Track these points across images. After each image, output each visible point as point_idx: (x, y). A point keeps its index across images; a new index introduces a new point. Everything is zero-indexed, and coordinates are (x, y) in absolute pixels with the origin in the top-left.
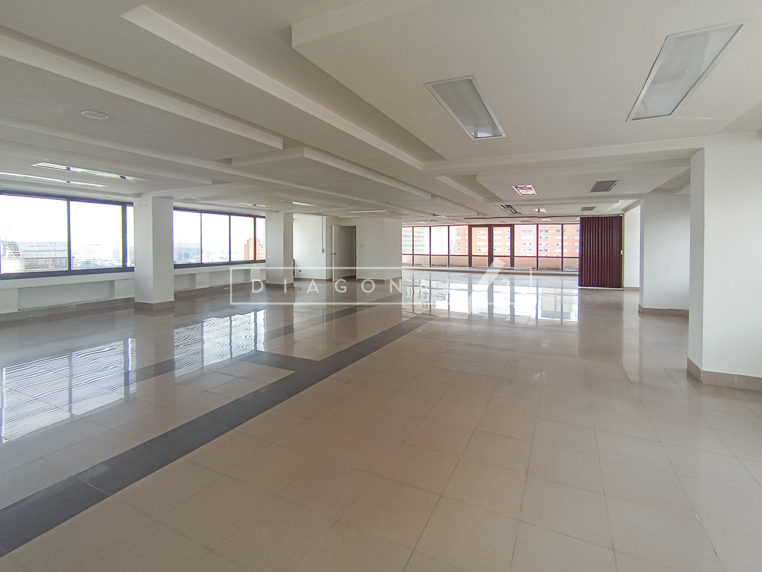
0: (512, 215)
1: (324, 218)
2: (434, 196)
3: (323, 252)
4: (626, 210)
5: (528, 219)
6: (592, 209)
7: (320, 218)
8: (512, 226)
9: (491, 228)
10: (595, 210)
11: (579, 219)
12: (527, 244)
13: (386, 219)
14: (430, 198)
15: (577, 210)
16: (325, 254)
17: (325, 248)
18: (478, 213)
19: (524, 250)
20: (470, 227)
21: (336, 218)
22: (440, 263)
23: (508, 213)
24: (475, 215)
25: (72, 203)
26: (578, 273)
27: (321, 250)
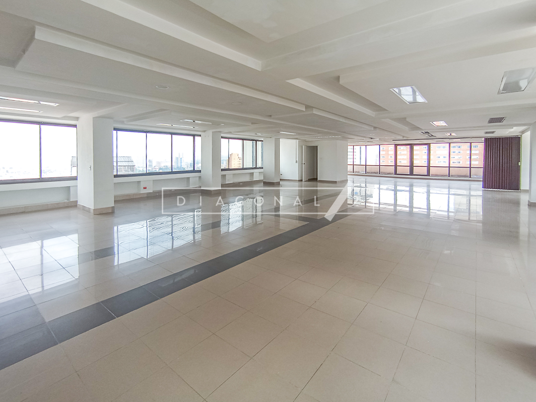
0: (429, 138)
1: (297, 141)
2: (375, 128)
3: (297, 162)
4: (523, 132)
5: (442, 140)
6: (493, 132)
7: (294, 141)
8: (429, 145)
9: (411, 146)
10: (495, 133)
11: (483, 139)
12: (442, 157)
13: (338, 141)
14: (373, 129)
15: (481, 133)
16: (297, 164)
17: (297, 160)
18: (403, 137)
19: (439, 162)
20: (396, 145)
21: (305, 141)
22: (373, 171)
23: (426, 136)
24: (401, 138)
25: (173, 136)
26: (482, 179)
27: (295, 161)
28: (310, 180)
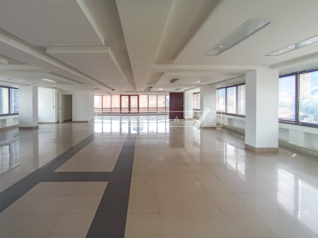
0: (146, 91)
1: (54, 90)
3: (54, 108)
7: (51, 90)
8: (138, 96)
11: (169, 93)
16: (55, 109)
17: (55, 106)
20: (121, 96)
21: (61, 90)
27: (52, 107)
28: (65, 122)
